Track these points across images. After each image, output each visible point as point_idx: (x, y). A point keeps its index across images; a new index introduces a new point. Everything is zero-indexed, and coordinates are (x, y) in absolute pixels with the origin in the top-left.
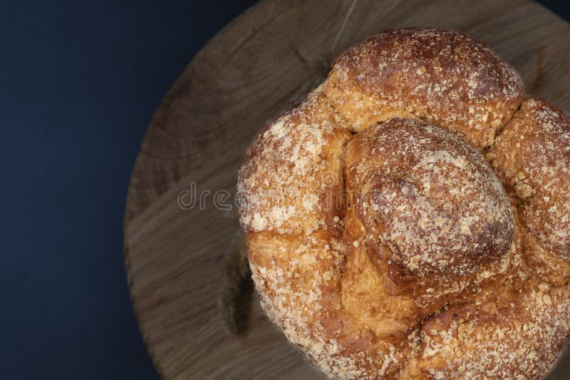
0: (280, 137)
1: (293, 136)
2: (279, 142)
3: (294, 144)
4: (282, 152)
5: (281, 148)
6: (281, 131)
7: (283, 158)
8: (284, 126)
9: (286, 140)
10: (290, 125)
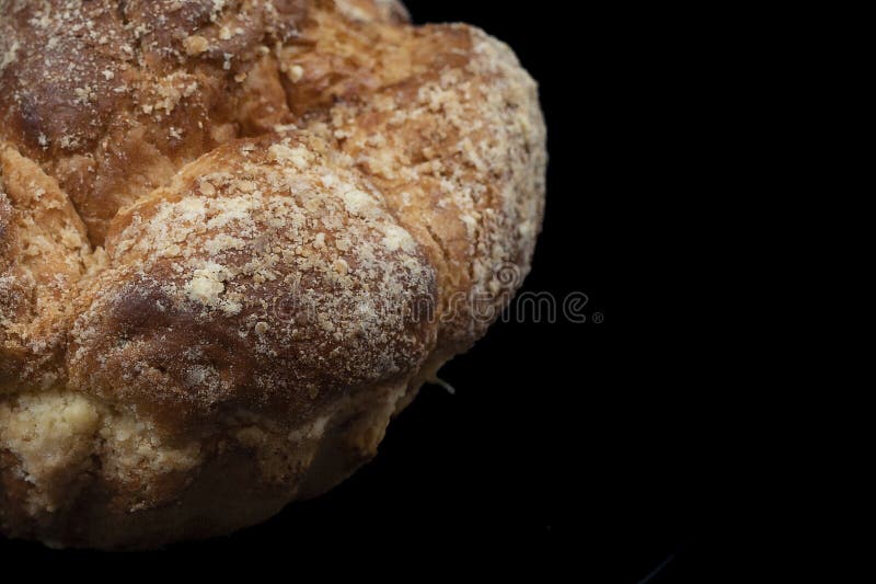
0: (218, 267)
1: (198, 247)
2: (229, 261)
3: (213, 233)
4: (244, 238)
5: (238, 243)
6: (206, 272)
7: (255, 229)
8: (190, 279)
9: (214, 252)
10: (180, 269)
